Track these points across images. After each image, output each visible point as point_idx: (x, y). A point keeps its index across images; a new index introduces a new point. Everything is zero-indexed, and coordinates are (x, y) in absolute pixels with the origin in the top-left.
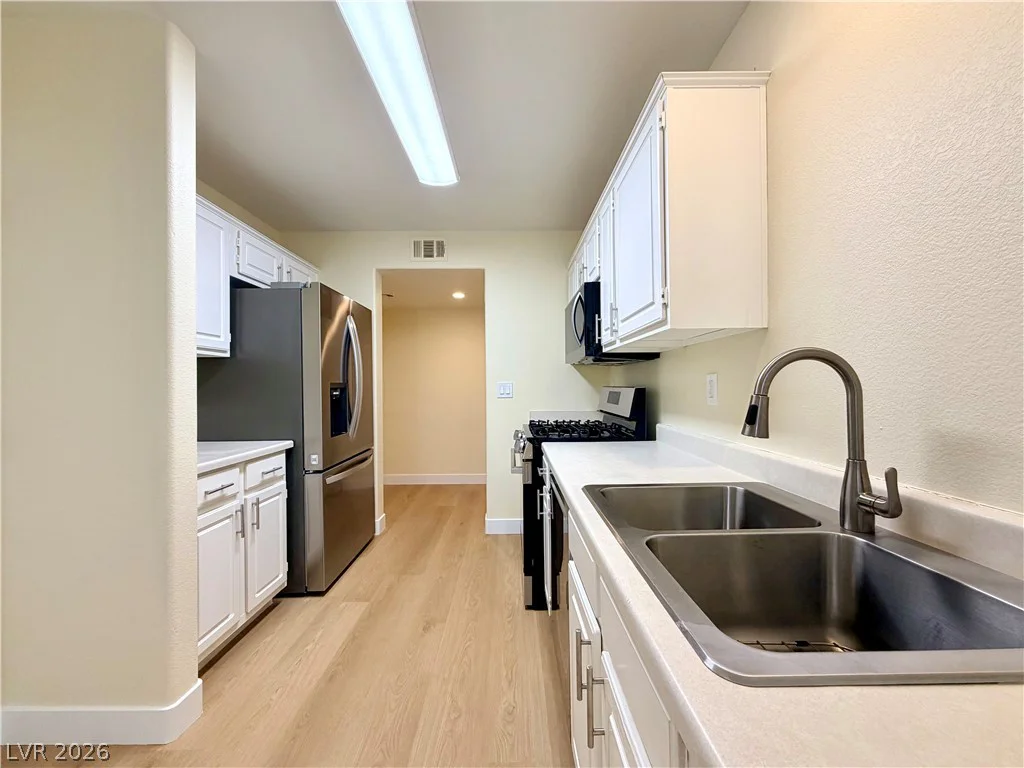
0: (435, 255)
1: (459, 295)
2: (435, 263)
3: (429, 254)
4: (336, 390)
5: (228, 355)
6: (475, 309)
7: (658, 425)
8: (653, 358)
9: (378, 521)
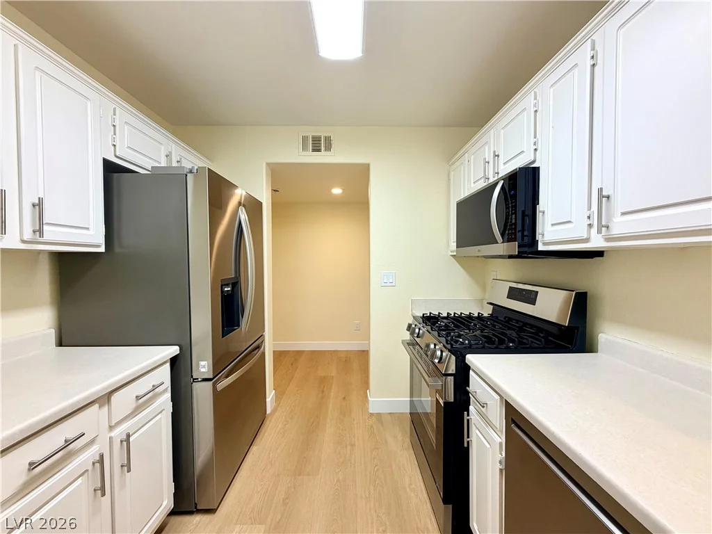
0: (323, 149)
1: (337, 191)
2: (322, 158)
3: (316, 149)
4: (227, 285)
5: (102, 249)
6: (358, 204)
9: (268, 400)
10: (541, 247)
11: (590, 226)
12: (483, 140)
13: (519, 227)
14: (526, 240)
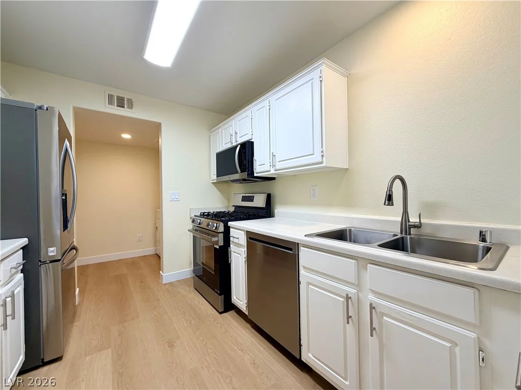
0: (126, 106)
1: (126, 136)
2: (124, 112)
3: (121, 104)
4: (64, 195)
7: (276, 210)
8: (272, 180)
9: (77, 293)
10: (255, 175)
11: (270, 165)
12: (229, 124)
13: (247, 167)
14: (250, 171)
